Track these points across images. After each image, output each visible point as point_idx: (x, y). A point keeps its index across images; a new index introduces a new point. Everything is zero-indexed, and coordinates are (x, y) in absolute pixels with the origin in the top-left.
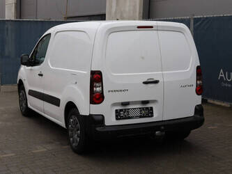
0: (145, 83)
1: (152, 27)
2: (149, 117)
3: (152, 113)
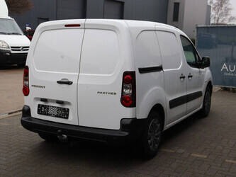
0: (59, 82)
1: (79, 25)
2: (65, 118)
3: (68, 115)
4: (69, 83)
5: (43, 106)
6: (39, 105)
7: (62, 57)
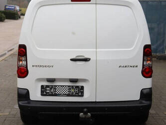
3: (83, 92)
4: (86, 60)
5: (47, 86)
6: (42, 86)
7: (74, 33)
